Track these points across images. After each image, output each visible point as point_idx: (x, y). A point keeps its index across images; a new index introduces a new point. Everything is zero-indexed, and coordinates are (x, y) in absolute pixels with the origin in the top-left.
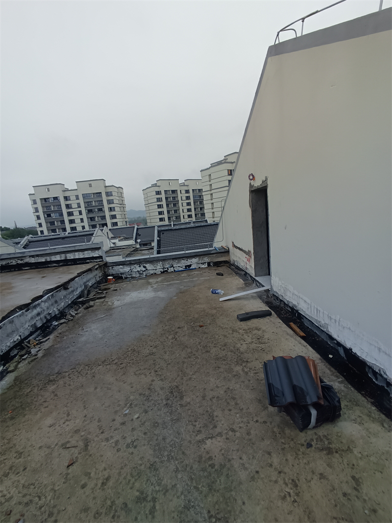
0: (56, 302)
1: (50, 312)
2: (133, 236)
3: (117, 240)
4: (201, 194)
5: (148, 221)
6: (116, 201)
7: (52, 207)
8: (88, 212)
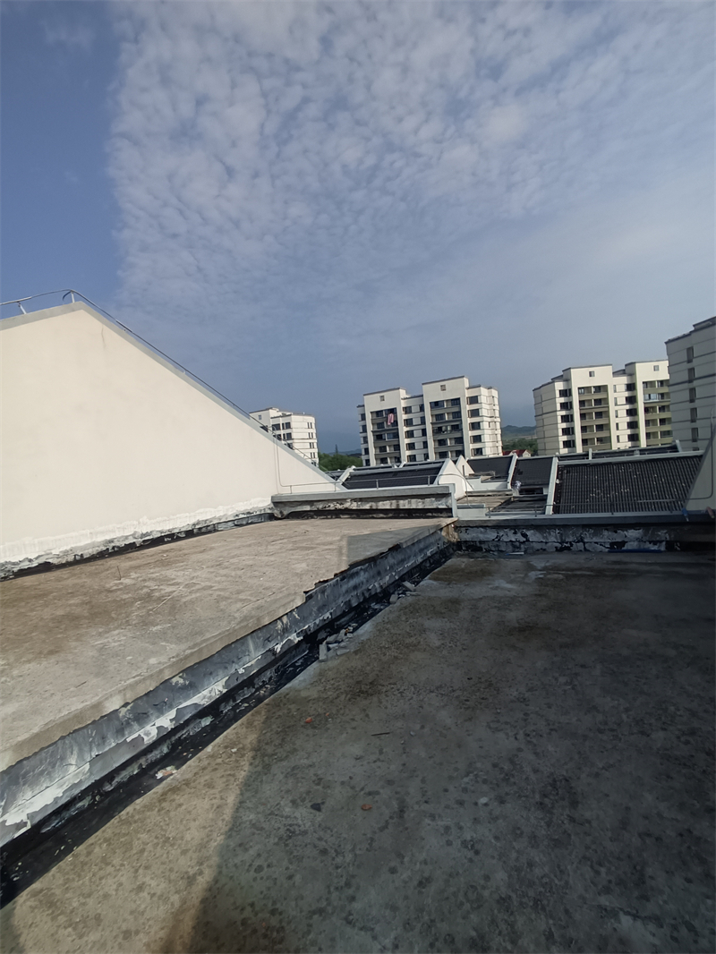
0: (379, 573)
1: (370, 588)
2: (508, 474)
3: (480, 480)
4: (665, 390)
5: (540, 446)
6: (484, 412)
7: (385, 424)
8: (438, 431)
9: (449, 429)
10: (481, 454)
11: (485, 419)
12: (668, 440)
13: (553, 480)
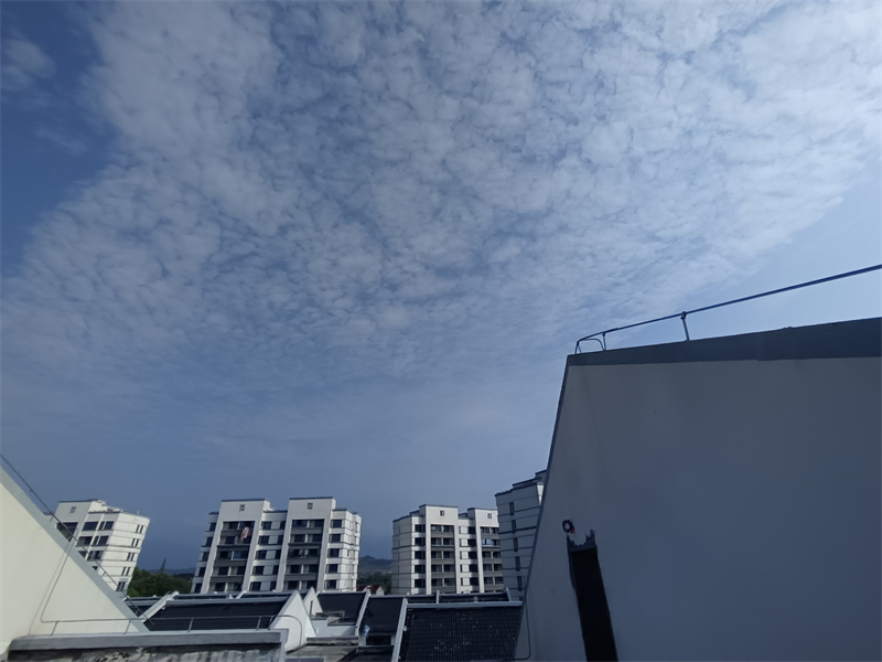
2: (358, 615)
3: (326, 622)
4: (497, 537)
5: (394, 583)
6: (345, 538)
7: (236, 539)
8: (293, 554)
9: (306, 553)
10: (335, 587)
11: (345, 546)
12: (500, 586)
13: (401, 627)
